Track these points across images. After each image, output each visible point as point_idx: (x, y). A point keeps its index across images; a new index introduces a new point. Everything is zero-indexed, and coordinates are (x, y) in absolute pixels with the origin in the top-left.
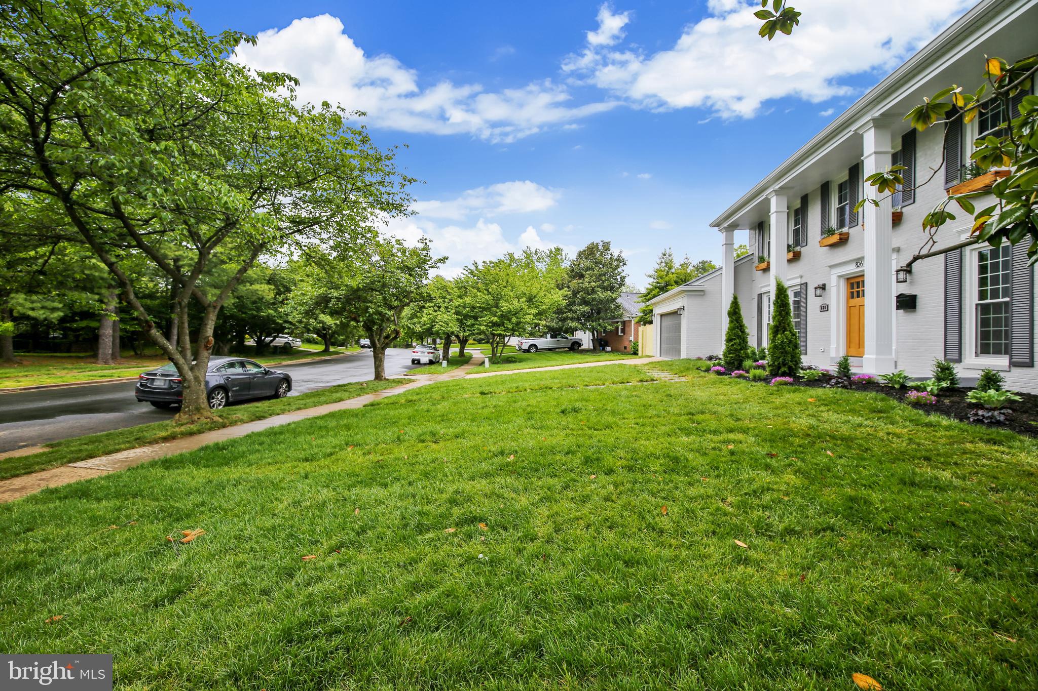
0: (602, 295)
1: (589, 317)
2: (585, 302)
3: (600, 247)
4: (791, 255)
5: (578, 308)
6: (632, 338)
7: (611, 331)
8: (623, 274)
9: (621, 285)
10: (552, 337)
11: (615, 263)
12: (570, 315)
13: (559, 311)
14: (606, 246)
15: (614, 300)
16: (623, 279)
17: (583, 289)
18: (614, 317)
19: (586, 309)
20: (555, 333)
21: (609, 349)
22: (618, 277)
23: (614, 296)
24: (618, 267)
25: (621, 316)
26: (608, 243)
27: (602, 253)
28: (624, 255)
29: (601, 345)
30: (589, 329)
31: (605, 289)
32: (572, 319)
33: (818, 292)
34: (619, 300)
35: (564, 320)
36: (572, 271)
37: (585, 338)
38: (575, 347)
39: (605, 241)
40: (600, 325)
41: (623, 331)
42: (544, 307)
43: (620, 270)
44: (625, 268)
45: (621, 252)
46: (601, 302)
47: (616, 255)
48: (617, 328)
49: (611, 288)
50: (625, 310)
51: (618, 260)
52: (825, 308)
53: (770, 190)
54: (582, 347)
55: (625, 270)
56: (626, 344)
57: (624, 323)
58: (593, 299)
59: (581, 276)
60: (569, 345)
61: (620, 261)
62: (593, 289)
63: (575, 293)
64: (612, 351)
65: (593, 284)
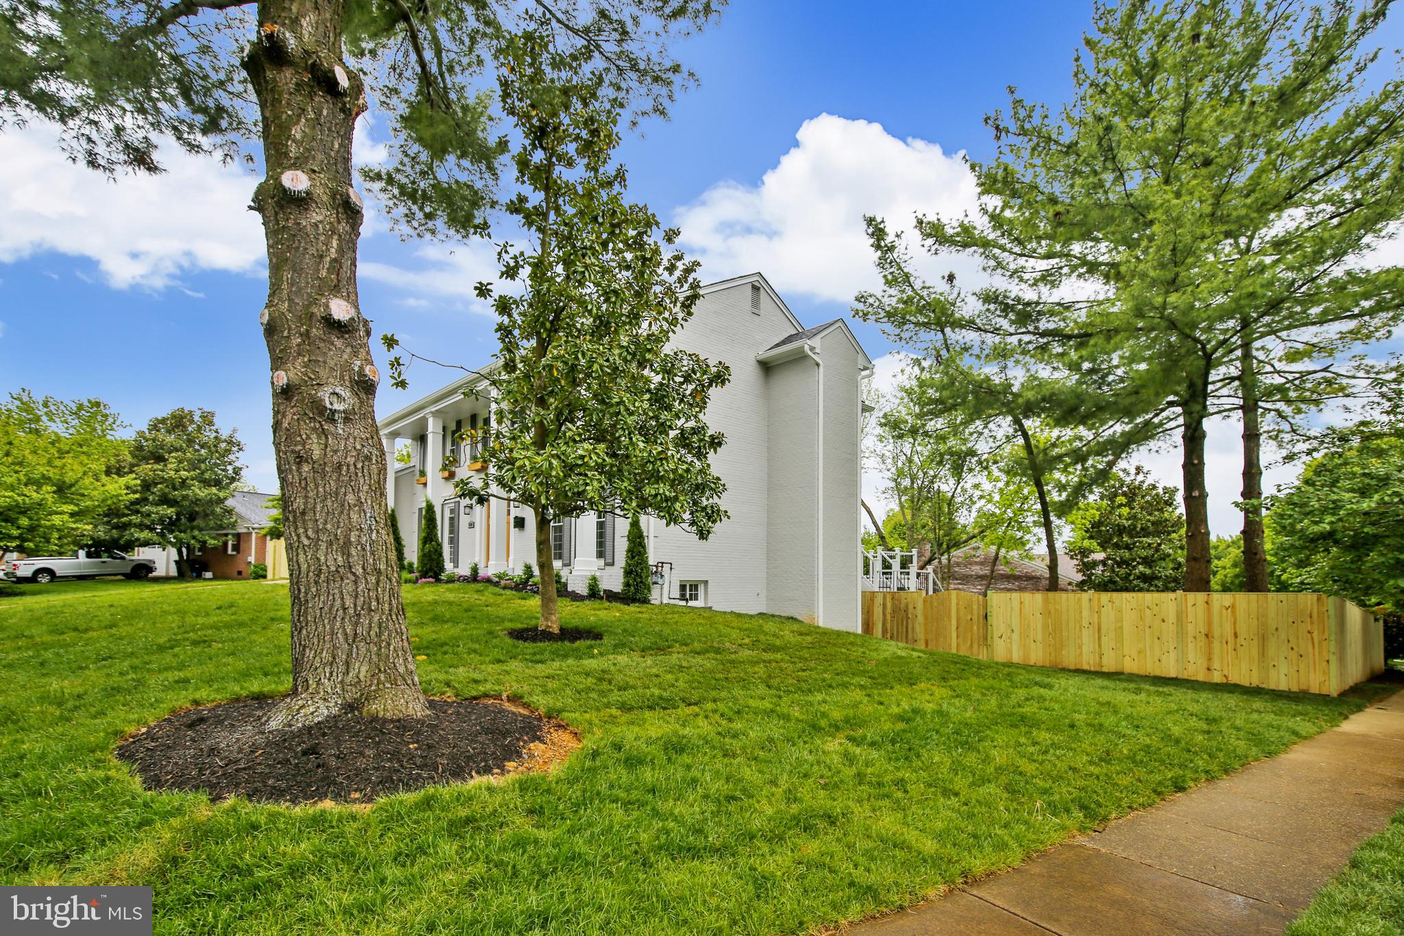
0: (202, 493)
1: (172, 525)
2: (165, 500)
3: (196, 418)
4: (446, 474)
5: (154, 509)
6: (252, 559)
7: (215, 548)
8: (237, 464)
9: (233, 480)
10: (89, 555)
11: (223, 445)
12: (135, 519)
13: (112, 512)
14: (208, 419)
15: (221, 501)
16: (237, 471)
17: (164, 480)
18: (221, 527)
19: (171, 511)
20: (96, 549)
21: (209, 575)
22: (230, 468)
23: (222, 495)
24: (228, 451)
25: (234, 525)
26: (213, 415)
27: (199, 428)
28: (238, 437)
29: (193, 570)
30: (173, 545)
31: (206, 483)
32: (141, 526)
33: (467, 510)
34: (230, 503)
35: (124, 527)
36: (140, 448)
37: (163, 559)
38: (141, 572)
39: (206, 410)
40: (194, 538)
41: (236, 548)
42: (88, 503)
43: (232, 457)
44: (240, 454)
45: (234, 431)
46: (197, 501)
47: (224, 434)
48: (225, 544)
49: (218, 483)
50: (240, 516)
51: (230, 443)
52: (472, 525)
53: (427, 410)
54: (154, 574)
55: (240, 459)
56: (242, 567)
57: (238, 536)
58: (185, 497)
59: (160, 459)
60: (128, 570)
61: (233, 444)
62: (184, 481)
63: (147, 486)
64: (215, 578)
65: (184, 474)
